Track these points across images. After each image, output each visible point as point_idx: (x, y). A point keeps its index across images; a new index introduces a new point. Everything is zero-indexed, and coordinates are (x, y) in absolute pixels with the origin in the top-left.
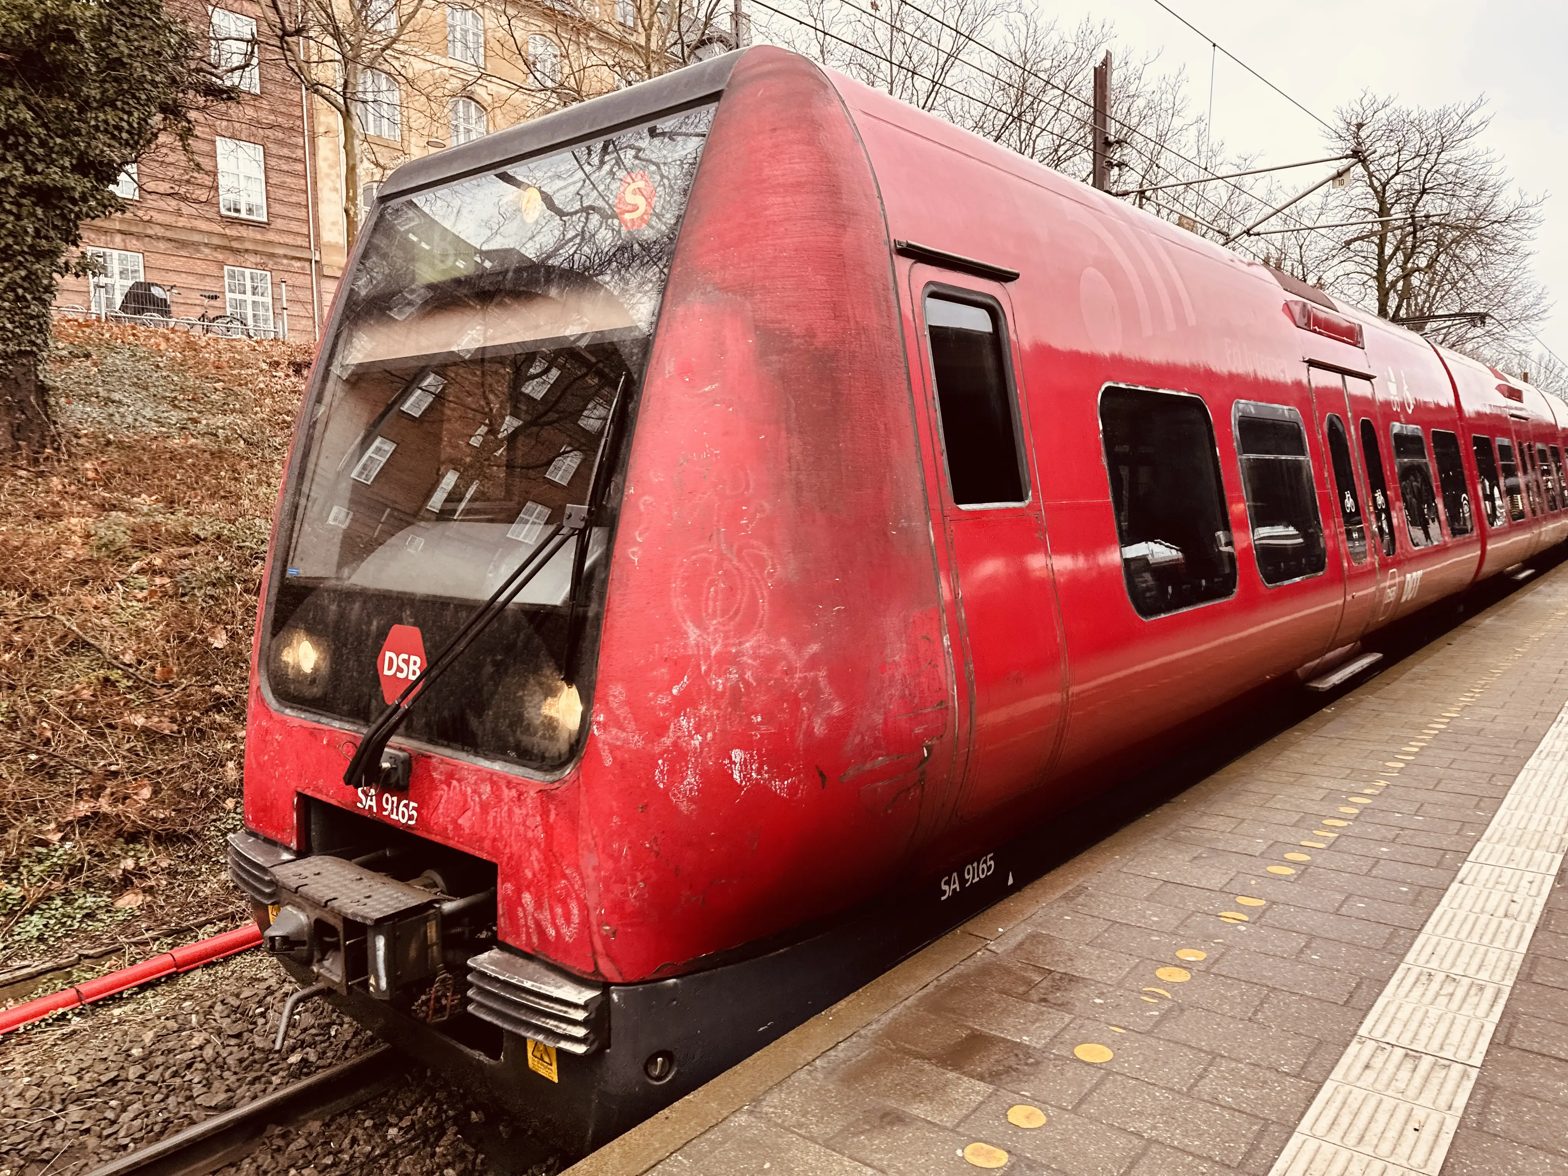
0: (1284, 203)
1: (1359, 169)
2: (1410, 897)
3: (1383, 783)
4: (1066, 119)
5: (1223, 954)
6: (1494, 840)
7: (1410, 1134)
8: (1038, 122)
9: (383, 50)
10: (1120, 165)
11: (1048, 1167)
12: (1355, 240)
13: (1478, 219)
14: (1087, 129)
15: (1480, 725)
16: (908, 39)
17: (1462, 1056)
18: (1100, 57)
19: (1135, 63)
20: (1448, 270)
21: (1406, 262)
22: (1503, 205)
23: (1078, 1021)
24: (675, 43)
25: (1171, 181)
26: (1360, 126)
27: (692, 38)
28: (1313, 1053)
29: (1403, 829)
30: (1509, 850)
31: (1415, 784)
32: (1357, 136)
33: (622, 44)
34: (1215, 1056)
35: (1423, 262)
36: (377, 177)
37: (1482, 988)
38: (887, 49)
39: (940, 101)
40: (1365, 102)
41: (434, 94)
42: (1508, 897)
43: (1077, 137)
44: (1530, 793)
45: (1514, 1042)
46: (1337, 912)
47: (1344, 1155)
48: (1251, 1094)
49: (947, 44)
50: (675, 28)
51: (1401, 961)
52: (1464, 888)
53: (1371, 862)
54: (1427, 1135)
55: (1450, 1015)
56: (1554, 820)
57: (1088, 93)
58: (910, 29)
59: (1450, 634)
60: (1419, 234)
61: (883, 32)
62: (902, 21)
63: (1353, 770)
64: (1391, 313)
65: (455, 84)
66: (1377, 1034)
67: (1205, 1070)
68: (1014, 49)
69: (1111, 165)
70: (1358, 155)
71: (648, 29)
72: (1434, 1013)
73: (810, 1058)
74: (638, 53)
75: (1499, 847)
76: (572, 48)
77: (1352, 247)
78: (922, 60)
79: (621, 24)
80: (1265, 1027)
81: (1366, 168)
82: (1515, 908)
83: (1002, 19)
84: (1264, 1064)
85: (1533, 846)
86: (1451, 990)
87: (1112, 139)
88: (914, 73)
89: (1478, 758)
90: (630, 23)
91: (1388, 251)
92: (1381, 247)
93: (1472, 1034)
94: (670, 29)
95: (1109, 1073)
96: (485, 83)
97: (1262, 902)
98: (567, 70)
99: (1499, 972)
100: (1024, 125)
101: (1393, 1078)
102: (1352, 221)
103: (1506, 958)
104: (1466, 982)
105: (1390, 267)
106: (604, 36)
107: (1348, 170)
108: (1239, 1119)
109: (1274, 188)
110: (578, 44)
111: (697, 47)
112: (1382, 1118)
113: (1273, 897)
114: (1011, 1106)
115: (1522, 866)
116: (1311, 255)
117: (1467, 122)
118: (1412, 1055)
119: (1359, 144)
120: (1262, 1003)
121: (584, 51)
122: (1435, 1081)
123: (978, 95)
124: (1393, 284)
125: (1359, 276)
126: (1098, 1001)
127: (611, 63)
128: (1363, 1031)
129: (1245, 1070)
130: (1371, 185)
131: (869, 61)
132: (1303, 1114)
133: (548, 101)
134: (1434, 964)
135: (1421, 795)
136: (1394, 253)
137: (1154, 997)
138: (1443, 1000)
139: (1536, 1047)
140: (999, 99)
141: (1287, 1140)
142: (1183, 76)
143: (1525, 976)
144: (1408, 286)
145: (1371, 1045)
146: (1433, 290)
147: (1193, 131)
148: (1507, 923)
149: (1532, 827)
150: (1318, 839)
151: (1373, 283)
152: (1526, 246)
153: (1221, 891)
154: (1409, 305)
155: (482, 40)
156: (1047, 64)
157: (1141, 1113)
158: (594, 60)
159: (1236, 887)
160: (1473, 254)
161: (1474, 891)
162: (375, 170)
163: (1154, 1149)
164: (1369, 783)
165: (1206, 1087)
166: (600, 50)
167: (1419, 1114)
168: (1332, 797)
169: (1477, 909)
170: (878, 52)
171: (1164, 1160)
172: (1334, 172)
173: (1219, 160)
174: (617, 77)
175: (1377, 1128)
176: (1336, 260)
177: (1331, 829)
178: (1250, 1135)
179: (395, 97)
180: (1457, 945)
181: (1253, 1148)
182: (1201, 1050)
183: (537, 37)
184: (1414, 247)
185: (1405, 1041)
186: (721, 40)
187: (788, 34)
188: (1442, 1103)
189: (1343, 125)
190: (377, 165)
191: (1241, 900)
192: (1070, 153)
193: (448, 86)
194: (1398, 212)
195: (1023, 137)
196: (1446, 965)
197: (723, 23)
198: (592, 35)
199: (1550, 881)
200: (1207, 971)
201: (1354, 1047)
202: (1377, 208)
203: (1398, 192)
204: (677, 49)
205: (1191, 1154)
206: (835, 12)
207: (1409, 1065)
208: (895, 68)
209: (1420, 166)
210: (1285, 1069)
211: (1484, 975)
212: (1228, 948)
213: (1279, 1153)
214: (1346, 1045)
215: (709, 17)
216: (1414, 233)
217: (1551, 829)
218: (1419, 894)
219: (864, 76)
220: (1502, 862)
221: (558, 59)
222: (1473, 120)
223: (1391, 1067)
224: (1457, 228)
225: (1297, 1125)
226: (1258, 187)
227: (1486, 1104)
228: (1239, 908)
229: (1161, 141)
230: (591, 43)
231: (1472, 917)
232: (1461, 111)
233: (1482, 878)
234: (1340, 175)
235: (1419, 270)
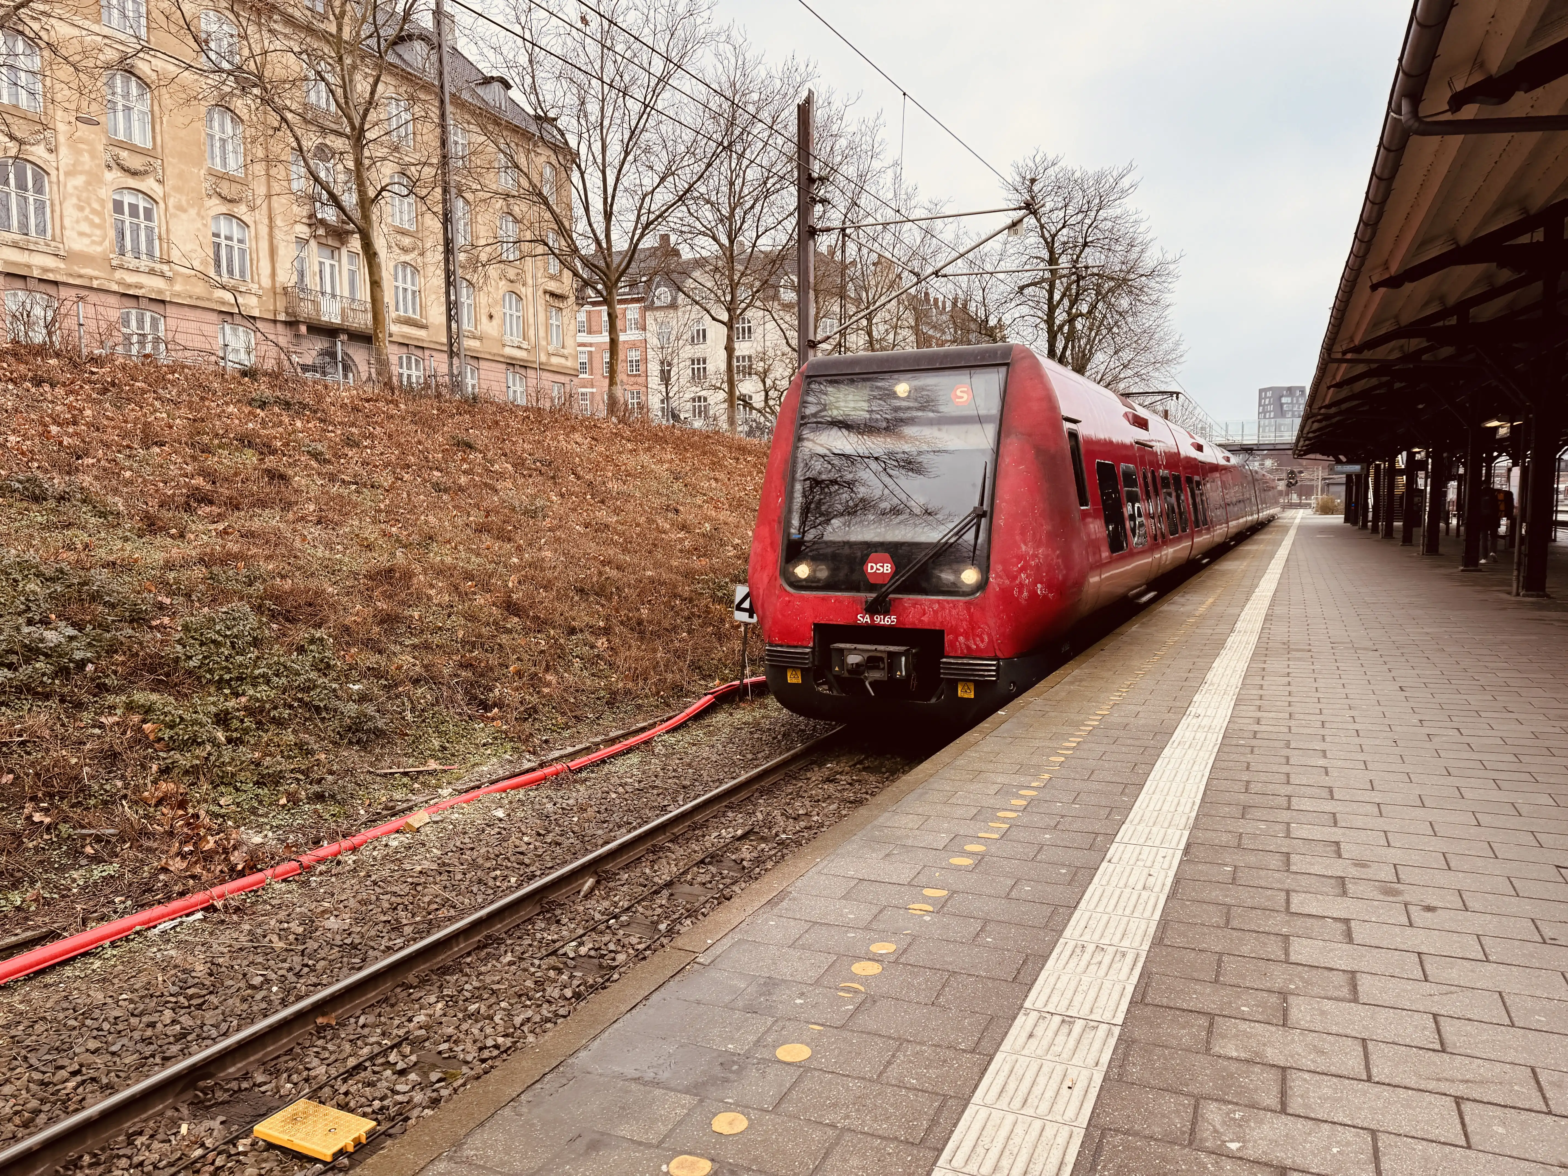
0: (969, 247)
1: (1031, 221)
2: (1068, 878)
3: (1047, 776)
4: (773, 154)
5: (910, 944)
6: (1136, 822)
7: (1065, 1091)
8: (748, 154)
9: (17, 8)
10: (824, 201)
11: (749, 1169)
12: (1028, 285)
13: (1128, 272)
14: (795, 164)
15: (1125, 721)
16: (619, 59)
17: (1107, 1017)
18: (805, 94)
19: (837, 104)
20: (1105, 316)
21: (1071, 308)
22: (1149, 261)
23: (780, 1023)
24: (370, 36)
25: (870, 220)
26: (1033, 181)
27: (388, 32)
28: (986, 1028)
29: (1062, 817)
30: (1147, 830)
31: (1072, 775)
32: (1030, 190)
33: (310, 30)
34: (902, 1041)
35: (1084, 308)
36: (13, 152)
37: (1124, 955)
38: (597, 66)
39: (652, 122)
40: (1038, 159)
41: (83, 63)
42: (1146, 872)
43: (784, 170)
44: (1164, 779)
45: (1148, 1000)
46: (1007, 897)
47: (1010, 1118)
48: (932, 1073)
49: (658, 67)
50: (371, 20)
51: (1060, 936)
52: (1112, 866)
53: (1036, 848)
54: (1078, 1091)
55: (1099, 981)
56: (1183, 801)
57: (793, 128)
58: (619, 48)
59: (1103, 641)
60: (1082, 283)
61: (593, 49)
62: (612, 39)
63: (1022, 765)
64: (1059, 353)
65: (111, 55)
66: (1039, 1005)
67: (893, 1056)
68: (724, 79)
69: (814, 201)
70: (1030, 207)
71: (340, 18)
72: (1086, 980)
73: (514, 1094)
74: (328, 42)
75: (1140, 828)
76: (251, 29)
77: (1026, 291)
78: (633, 81)
79: (308, 8)
80: (944, 1009)
81: (1039, 220)
82: (1151, 880)
83: (713, 48)
84: (946, 1044)
85: (1166, 825)
86: (1100, 959)
87: (815, 175)
88: (625, 94)
89: (1124, 749)
90: (320, 8)
91: (1057, 296)
92: (1051, 293)
93: (1115, 996)
94: (364, 19)
95: (808, 1070)
96: (147, 57)
97: (944, 893)
98: (246, 52)
99: (1138, 939)
100: (734, 155)
101: (1052, 1044)
102: (1027, 267)
103: (1143, 927)
104: (1111, 950)
105: (1058, 311)
106: (289, 20)
107: (1021, 220)
108: (923, 1098)
109: (961, 232)
110: (259, 25)
111: (395, 43)
112: (1042, 1080)
113: (954, 887)
114: (715, 1115)
115: (1157, 843)
116: (993, 297)
117: (1120, 185)
118: (1068, 1021)
119: (1033, 198)
120: (943, 987)
121: (266, 35)
122: (1085, 1041)
123: (688, 121)
124: (1061, 327)
125: (1032, 319)
126: (798, 1001)
127: (296, 49)
128: (1028, 1004)
129: (928, 1051)
130: (1043, 236)
131: (581, 77)
132: (976, 1087)
133: (224, 83)
134: (1086, 937)
135: (1078, 785)
136: (1061, 299)
137: (849, 992)
138: (1093, 968)
139: (1165, 1001)
140: (710, 126)
141: (963, 1111)
142: (881, 121)
143: (1158, 941)
144: (1072, 329)
145: (1034, 1015)
146: (1093, 334)
147: (890, 173)
148: (1145, 894)
149: (1165, 808)
150: (992, 830)
151: (1043, 326)
152: (1167, 298)
153: (909, 884)
154: (1073, 347)
155: (143, 10)
156: (755, 96)
157: (835, 1105)
158: (278, 45)
159: (923, 879)
160: (1124, 303)
161: (1119, 869)
162: (10, 145)
163: (847, 1137)
164: (1036, 776)
165: (893, 1072)
166: (285, 35)
167: (1073, 1073)
168: (1004, 791)
169: (1121, 884)
170: (588, 69)
171: (854, 1146)
172: (1009, 222)
173: (913, 203)
174: (305, 66)
175: (1037, 1090)
176: (1013, 304)
177: (1004, 820)
178: (931, 1112)
179: (36, 63)
180: (1105, 918)
181: (934, 1122)
182: (890, 1037)
183: (211, 13)
184: (1077, 294)
185: (1061, 1009)
186: (422, 38)
187: (494, 39)
188: (1091, 1061)
189: (1018, 178)
190: (12, 137)
191: (928, 892)
192: (778, 186)
193: (101, 56)
194: (1064, 262)
195: (733, 165)
196: (1096, 937)
197: (425, 21)
198: (275, 17)
199: (1179, 854)
200: (896, 962)
201: (1020, 1019)
202: (1047, 257)
203: (1064, 243)
204: (372, 42)
205: (879, 1137)
206: (543, 23)
207: (1065, 1029)
208: (606, 87)
209: (1082, 222)
210: (962, 1046)
211: (1126, 943)
212: (914, 938)
213: (955, 1125)
214: (1015, 1018)
215: (407, 13)
216: (1078, 281)
217: (1180, 809)
218: (1075, 874)
219: (575, 91)
220: (1141, 841)
221: (236, 39)
222: (1125, 183)
223: (1050, 1033)
224: (1113, 279)
225: (970, 1097)
226: (946, 231)
227: (1126, 1055)
228: (926, 900)
229: (861, 183)
230: (276, 26)
231: (1117, 892)
232: (1115, 174)
233: (1126, 857)
234: (1014, 224)
235: (1081, 315)
